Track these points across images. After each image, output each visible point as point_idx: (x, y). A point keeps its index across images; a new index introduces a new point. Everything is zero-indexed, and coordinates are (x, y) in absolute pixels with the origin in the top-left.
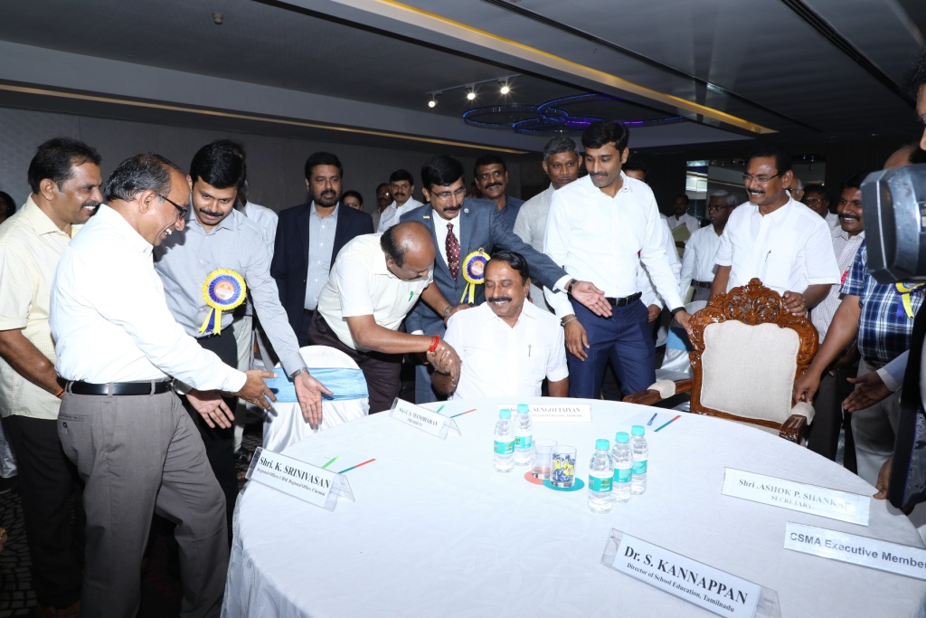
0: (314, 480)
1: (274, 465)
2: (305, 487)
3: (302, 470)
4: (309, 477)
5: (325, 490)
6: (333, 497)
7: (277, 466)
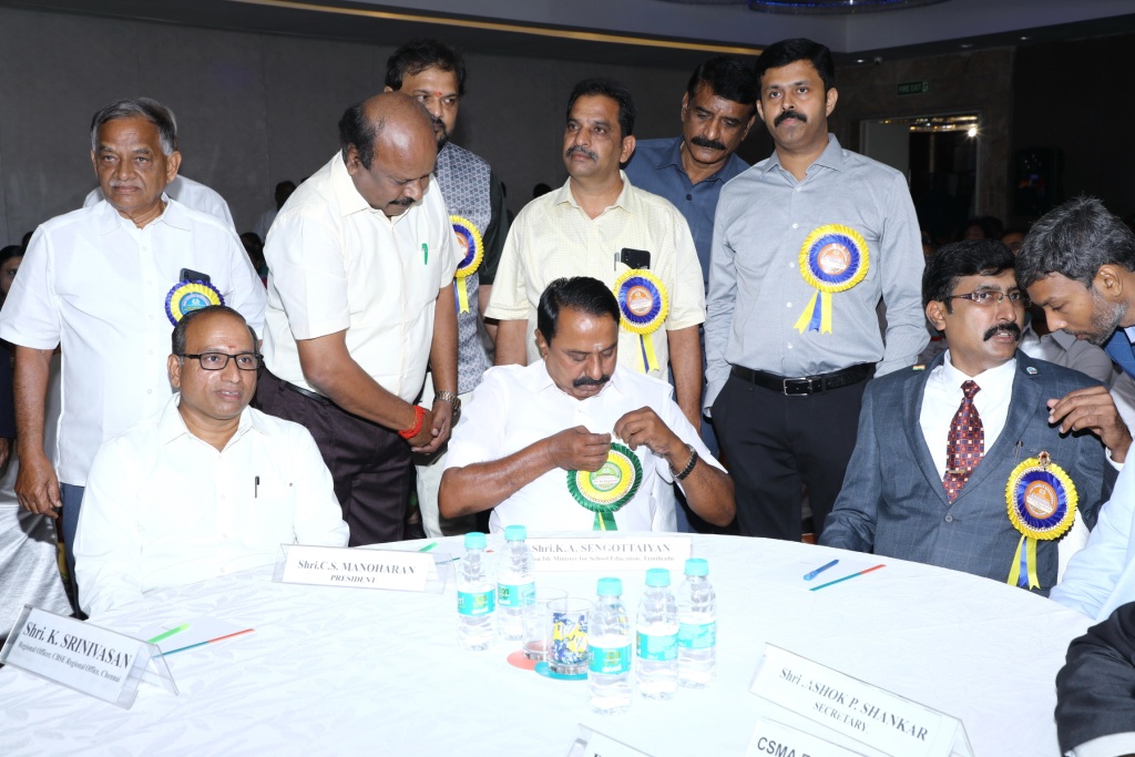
0: (107, 656)
1: (47, 635)
2: (92, 669)
3: (90, 641)
4: (100, 652)
5: (122, 672)
6: (132, 684)
7: (52, 636)
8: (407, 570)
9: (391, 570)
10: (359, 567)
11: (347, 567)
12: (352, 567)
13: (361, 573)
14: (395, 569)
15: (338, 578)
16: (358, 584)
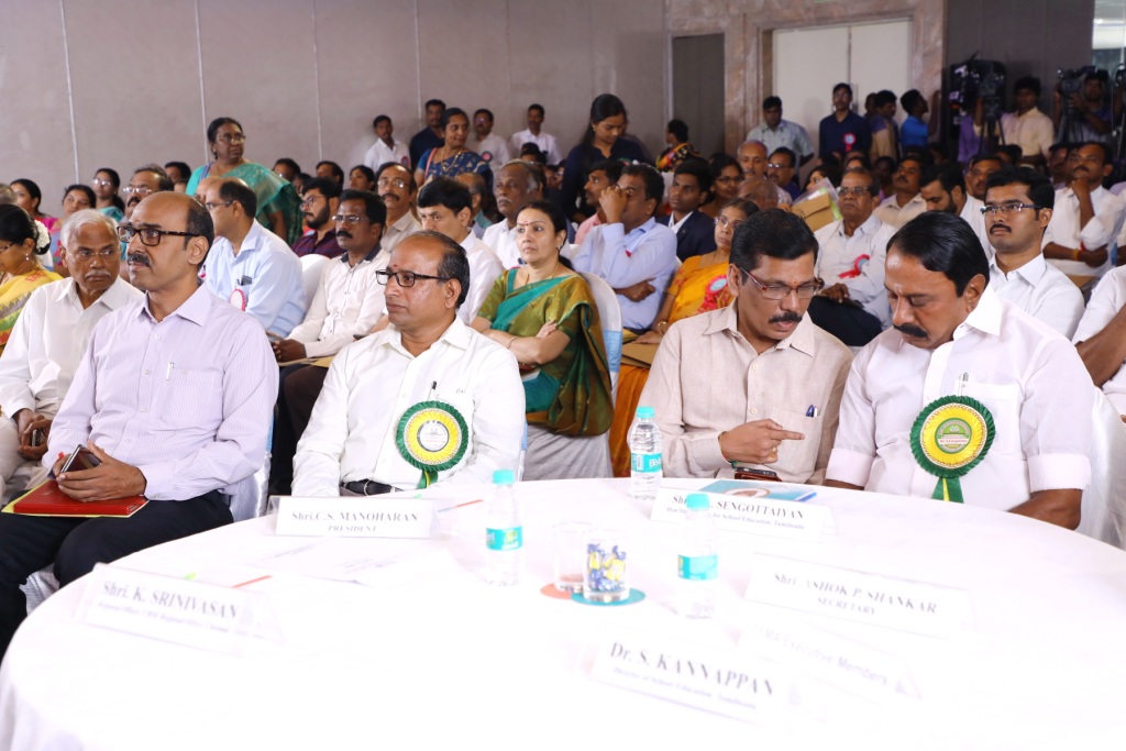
1: (131, 593)
2: (192, 622)
3: (185, 595)
4: (199, 605)
7: (137, 594)
8: (410, 517)
9: (392, 517)
10: (358, 516)
11: (345, 516)
12: (351, 516)
13: (360, 522)
14: (397, 517)
15: (336, 528)
16: (358, 533)
